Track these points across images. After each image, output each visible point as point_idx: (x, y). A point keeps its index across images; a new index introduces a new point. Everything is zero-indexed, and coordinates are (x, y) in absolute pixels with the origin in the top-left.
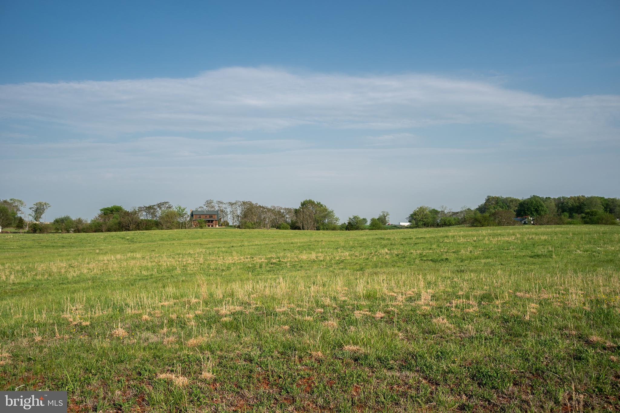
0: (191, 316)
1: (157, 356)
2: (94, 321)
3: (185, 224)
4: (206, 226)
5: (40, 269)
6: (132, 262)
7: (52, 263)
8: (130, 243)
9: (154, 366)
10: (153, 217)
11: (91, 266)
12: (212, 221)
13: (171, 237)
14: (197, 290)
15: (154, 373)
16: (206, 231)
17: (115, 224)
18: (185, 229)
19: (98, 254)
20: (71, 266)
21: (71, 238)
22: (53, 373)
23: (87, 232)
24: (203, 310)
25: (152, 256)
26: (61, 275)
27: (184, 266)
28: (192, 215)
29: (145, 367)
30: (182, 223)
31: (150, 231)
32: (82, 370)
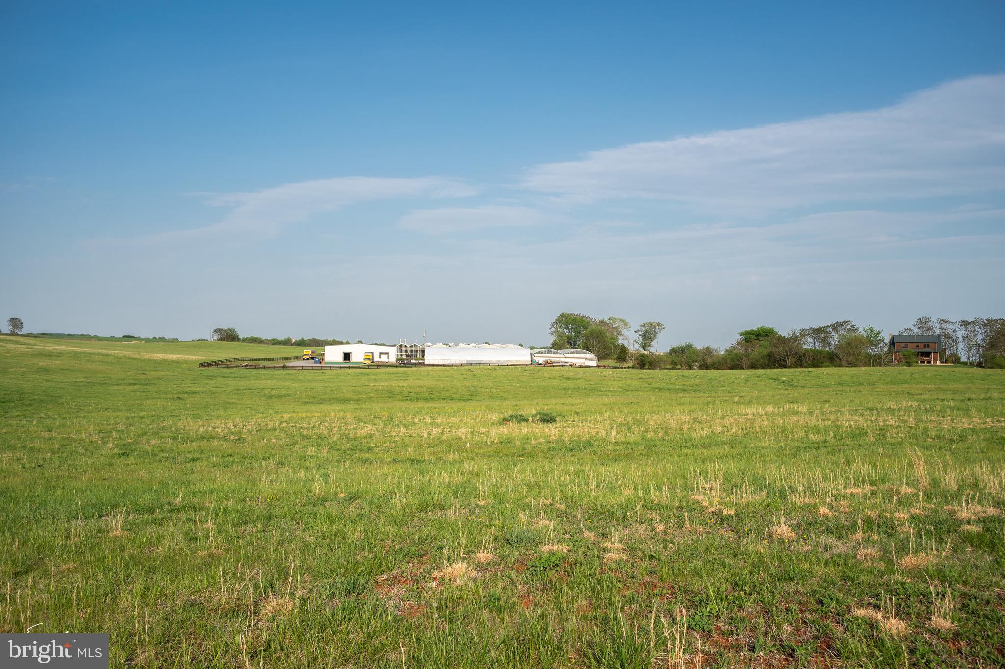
0: (904, 516)
1: (849, 578)
2: (741, 509)
3: (880, 358)
4: (917, 362)
5: (651, 423)
6: (793, 419)
7: (669, 415)
8: (787, 387)
9: (843, 594)
10: (824, 346)
11: (727, 422)
12: (929, 354)
13: (856, 380)
14: (907, 472)
15: (845, 606)
16: (917, 371)
17: (763, 357)
18: (880, 366)
19: (738, 403)
20: (696, 421)
21: (696, 377)
22: (685, 582)
23: (719, 369)
24: (924, 509)
25: (825, 410)
26: (683, 434)
27: (880, 430)
28: (892, 343)
29: (831, 592)
30: (875, 356)
31: (819, 369)
32: (728, 584)
